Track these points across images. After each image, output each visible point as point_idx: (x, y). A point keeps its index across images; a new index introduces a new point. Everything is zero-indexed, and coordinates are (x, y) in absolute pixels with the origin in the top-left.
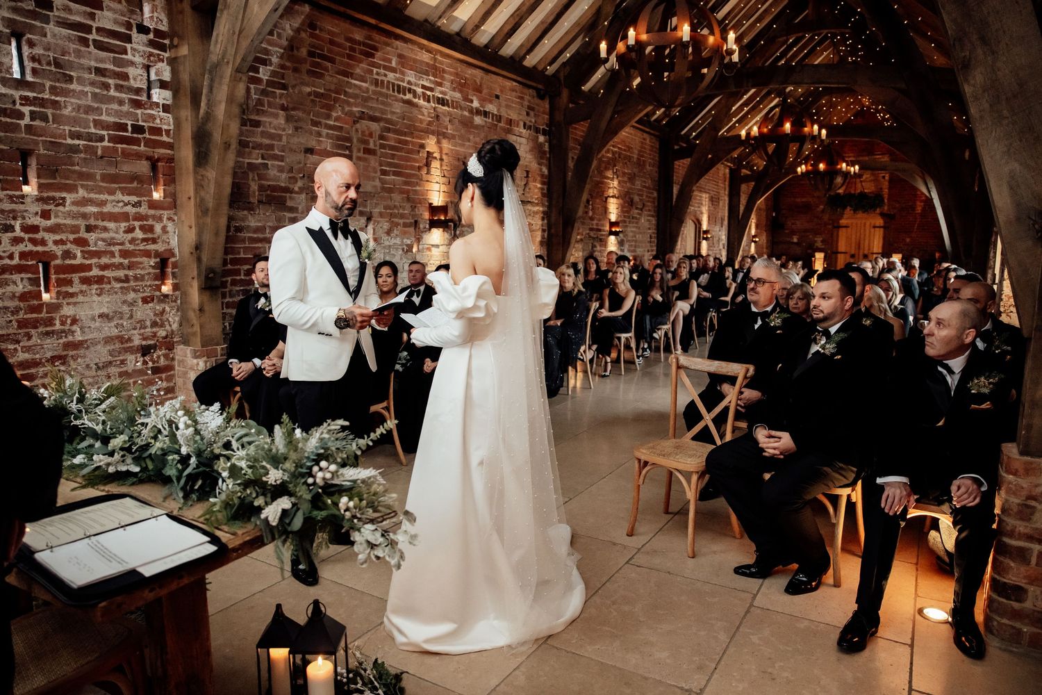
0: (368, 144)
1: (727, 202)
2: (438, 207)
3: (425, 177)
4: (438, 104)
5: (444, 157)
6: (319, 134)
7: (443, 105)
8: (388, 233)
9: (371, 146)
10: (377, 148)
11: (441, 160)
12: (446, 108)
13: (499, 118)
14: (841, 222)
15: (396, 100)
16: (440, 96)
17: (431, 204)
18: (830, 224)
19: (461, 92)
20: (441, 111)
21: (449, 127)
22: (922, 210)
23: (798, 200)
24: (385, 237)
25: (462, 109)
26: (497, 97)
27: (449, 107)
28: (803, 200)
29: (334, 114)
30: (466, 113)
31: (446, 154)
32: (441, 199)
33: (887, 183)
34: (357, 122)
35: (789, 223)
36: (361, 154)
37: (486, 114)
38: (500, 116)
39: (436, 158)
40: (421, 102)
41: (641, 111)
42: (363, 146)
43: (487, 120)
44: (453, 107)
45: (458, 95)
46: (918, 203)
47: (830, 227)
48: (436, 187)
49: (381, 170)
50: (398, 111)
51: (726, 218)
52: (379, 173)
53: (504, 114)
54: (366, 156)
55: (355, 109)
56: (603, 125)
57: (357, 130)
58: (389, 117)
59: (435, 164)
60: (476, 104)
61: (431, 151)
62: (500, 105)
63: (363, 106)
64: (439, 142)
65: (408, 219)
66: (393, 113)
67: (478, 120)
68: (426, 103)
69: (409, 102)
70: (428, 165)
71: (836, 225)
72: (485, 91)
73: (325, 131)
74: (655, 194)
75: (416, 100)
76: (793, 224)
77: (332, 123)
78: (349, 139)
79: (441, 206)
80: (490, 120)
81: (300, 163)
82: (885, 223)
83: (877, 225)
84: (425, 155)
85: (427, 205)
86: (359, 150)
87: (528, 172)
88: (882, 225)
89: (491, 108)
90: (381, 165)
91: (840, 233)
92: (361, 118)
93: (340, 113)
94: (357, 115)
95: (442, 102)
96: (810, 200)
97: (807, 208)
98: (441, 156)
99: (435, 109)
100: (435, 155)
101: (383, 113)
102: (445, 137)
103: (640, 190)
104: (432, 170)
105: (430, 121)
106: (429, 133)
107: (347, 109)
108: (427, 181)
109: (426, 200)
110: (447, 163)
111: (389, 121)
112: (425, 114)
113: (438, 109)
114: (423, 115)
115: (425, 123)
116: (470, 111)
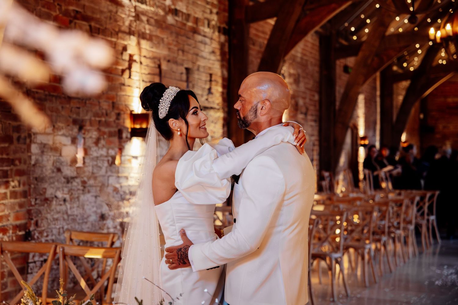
2: (137, 114)
3: (127, 81)
4: (138, 2)
7: (142, 4)
8: (97, 143)
11: (141, 63)
12: (143, 6)
13: (188, 17)
17: (131, 111)
20: (140, 10)
21: (147, 27)
23: (450, 100)
24: (94, 148)
25: (158, 6)
27: (146, 5)
29: (53, 13)
30: (161, 13)
31: (145, 57)
34: (72, 22)
35: (441, 127)
37: (175, 12)
38: (188, 14)
39: (135, 61)
40: (125, 1)
41: (334, 10)
43: (178, 19)
44: (150, 6)
50: (105, 10)
51: (379, 122)
53: (191, 12)
55: (71, 8)
56: (292, 24)
58: (98, 16)
59: (135, 67)
61: (132, 53)
62: (188, 3)
63: (78, 5)
64: (139, 44)
65: (112, 127)
66: (102, 12)
67: (170, 19)
70: (130, 68)
74: (317, 97)
79: (140, 114)
80: (180, 19)
84: (128, 58)
85: (129, 113)
87: (211, 75)
89: (181, 6)
92: (75, 18)
93: (58, 12)
94: (72, 14)
98: (140, 59)
99: (135, 7)
100: (136, 58)
101: (93, 12)
102: (144, 38)
103: (304, 93)
104: (133, 74)
105: (131, 21)
106: (131, 33)
107: (63, 8)
108: (129, 86)
109: (128, 107)
110: (145, 66)
111: (98, 21)
112: (127, 13)
113: (138, 8)
114: (125, 14)
115: (127, 23)
116: (164, 10)
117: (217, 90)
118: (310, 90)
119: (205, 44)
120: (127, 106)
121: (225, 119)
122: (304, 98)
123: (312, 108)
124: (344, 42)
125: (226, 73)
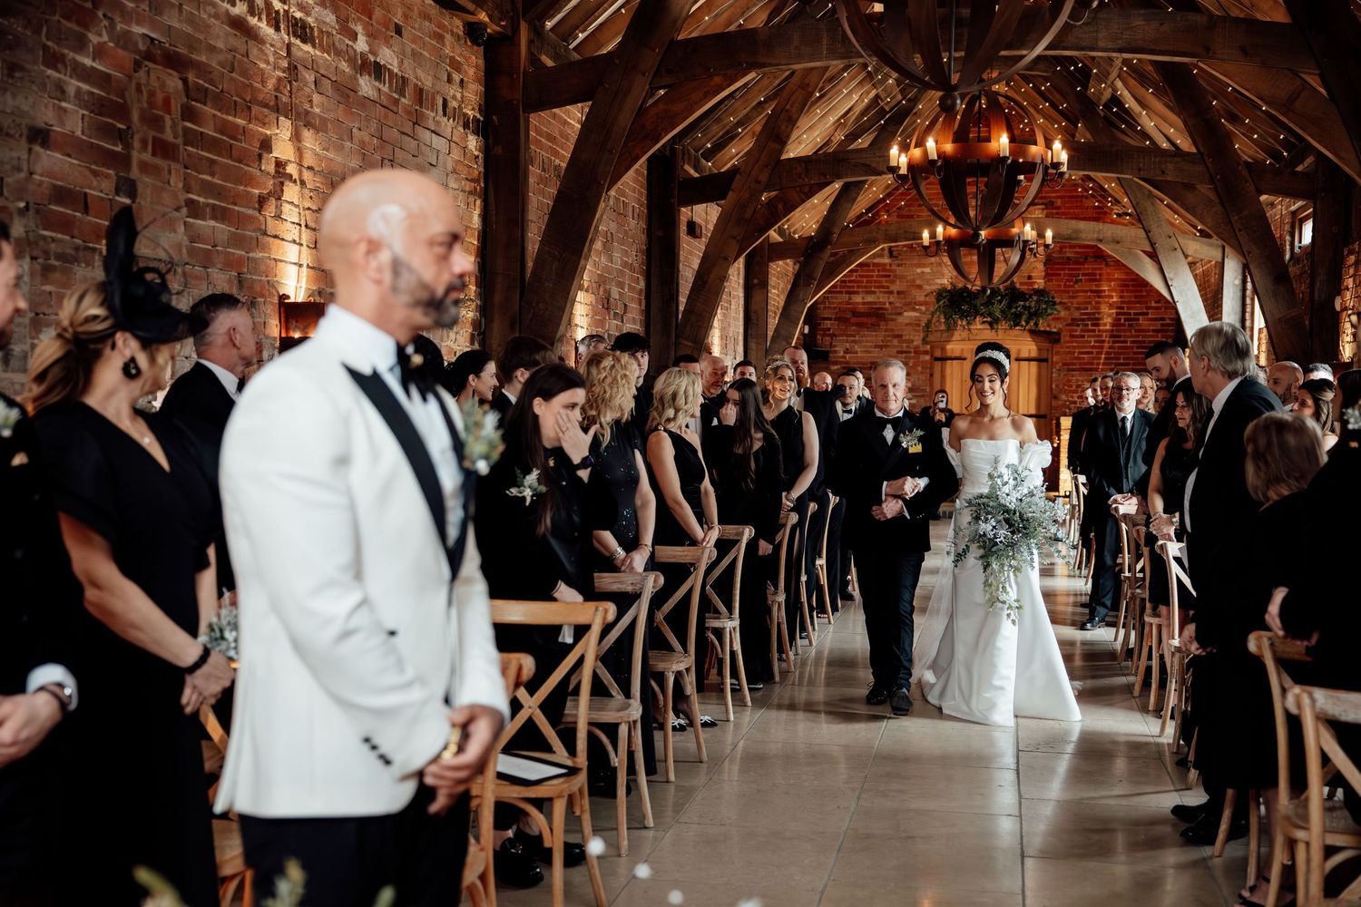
0: (161, 129)
1: (742, 302)
2: (295, 304)
3: (272, 226)
4: (296, 35)
5: (307, 175)
6: (61, 92)
7: (304, 41)
9: (168, 136)
10: (180, 141)
11: (303, 184)
12: (307, 48)
13: (401, 84)
14: (949, 347)
15: (216, 16)
16: (298, 15)
17: (284, 297)
18: (926, 353)
19: (336, 10)
20: (300, 54)
21: (316, 98)
22: (1113, 325)
23: (858, 299)
25: (338, 53)
26: (399, 31)
27: (314, 47)
28: (870, 298)
29: (94, 39)
30: (344, 66)
31: (310, 168)
32: (304, 284)
33: (1041, 266)
34: (137, 66)
36: (147, 157)
37: (378, 71)
38: (403, 77)
39: (290, 177)
40: (265, 29)
42: (152, 134)
43: (381, 86)
44: (323, 51)
45: (330, 18)
46: (1105, 309)
47: (927, 358)
48: (291, 253)
49: (190, 203)
50: (220, 45)
51: (741, 338)
52: (184, 210)
53: (409, 74)
54: (158, 161)
55: (138, 30)
57: (139, 88)
58: (203, 59)
59: (291, 192)
60: (361, 45)
61: (283, 157)
62: (403, 53)
63: (154, 25)
64: (296, 137)
66: (212, 49)
67: (366, 86)
68: (271, 31)
69: (238, 24)
70: (278, 194)
71: (938, 354)
72: (378, 13)
73: (73, 85)
74: (642, 284)
75: (253, 21)
76: (847, 351)
77: (88, 62)
78: (122, 111)
79: (302, 304)
80: (385, 89)
81: (19, 169)
82: (1039, 350)
83: (1025, 354)
84: (271, 168)
85: (276, 300)
86: (144, 143)
88: (1034, 354)
89: (388, 57)
90: (188, 189)
91: (948, 371)
92: (149, 56)
93: (105, 38)
94: (142, 47)
95: (301, 30)
96: (882, 298)
97: (875, 317)
98: (300, 173)
99: (289, 46)
100: (291, 169)
101: (191, 48)
102: (308, 125)
103: (621, 273)
104: (286, 208)
105: (279, 79)
106: (278, 109)
107: (119, 26)
108: (276, 237)
109: (274, 287)
110: (311, 190)
111: (202, 69)
112: (272, 59)
113: (294, 50)
114: (267, 62)
115: (271, 84)
116: (351, 61)
118: (631, 268)
119: (438, 150)
120: (272, 285)
121: (476, 323)
123: (634, 305)
124: (692, 172)
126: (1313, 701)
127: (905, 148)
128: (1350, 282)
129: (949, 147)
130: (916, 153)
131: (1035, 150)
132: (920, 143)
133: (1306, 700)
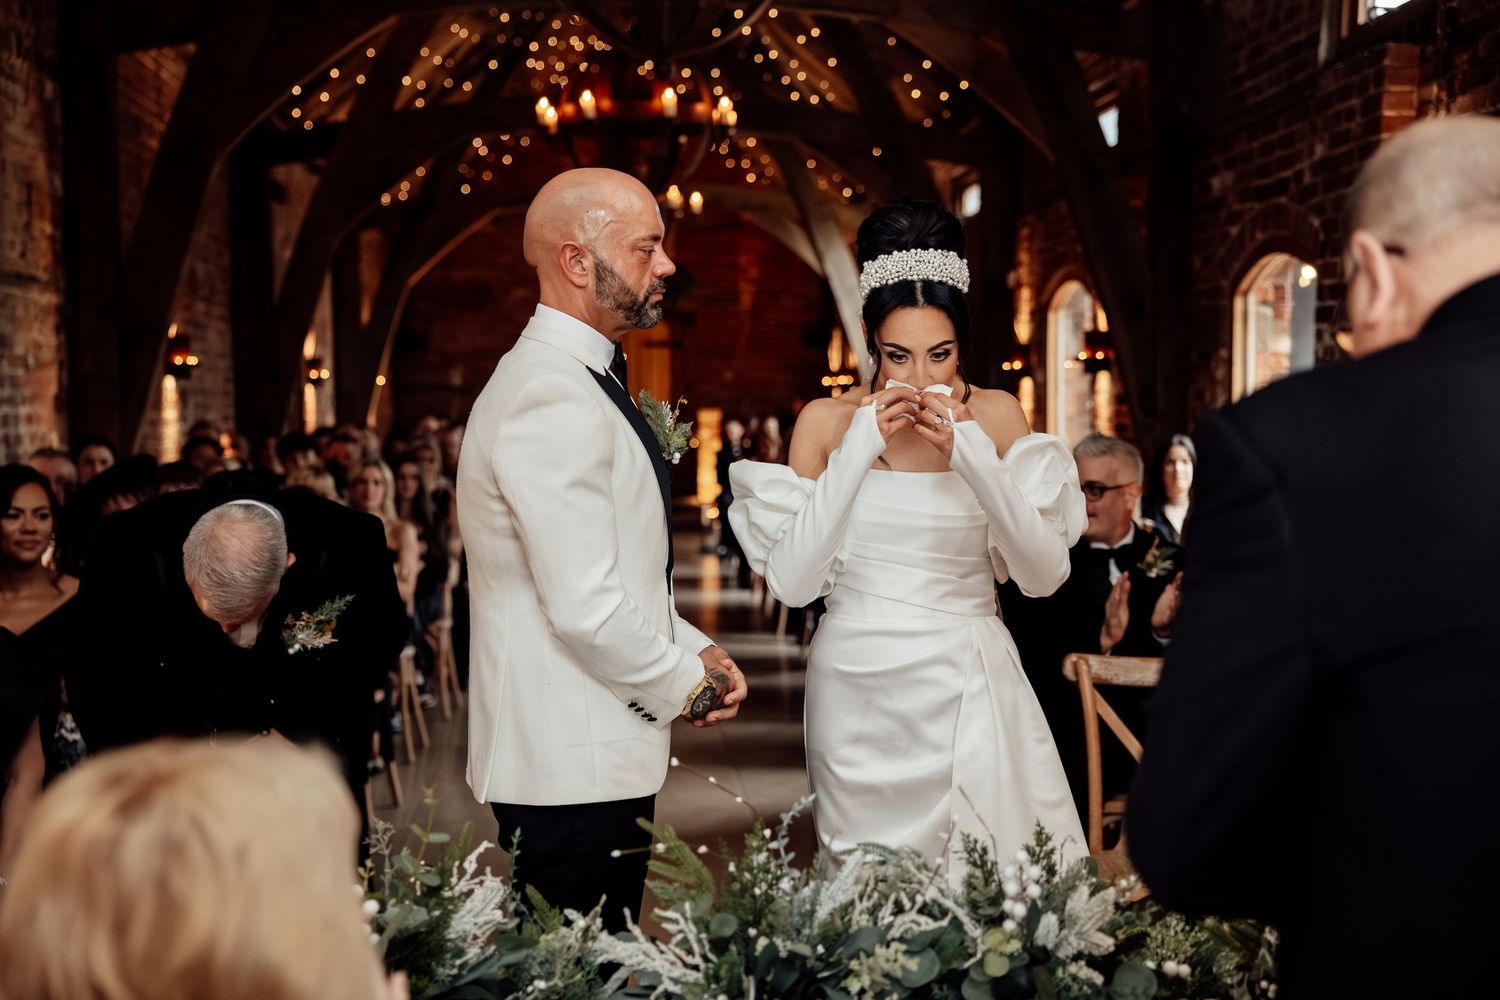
22: (753, 305)
46: (743, 286)
82: (672, 333)
83: (656, 338)
88: (667, 339)
97: (479, 295)
117: (43, 231)
119: (15, 101)
121: (60, 310)
122: (205, 260)
125: (58, 183)
126: (1089, 666)
127: (555, 102)
128: (1024, 257)
129: (606, 104)
130: (569, 109)
131: (701, 108)
132: (574, 98)
133: (1083, 667)
